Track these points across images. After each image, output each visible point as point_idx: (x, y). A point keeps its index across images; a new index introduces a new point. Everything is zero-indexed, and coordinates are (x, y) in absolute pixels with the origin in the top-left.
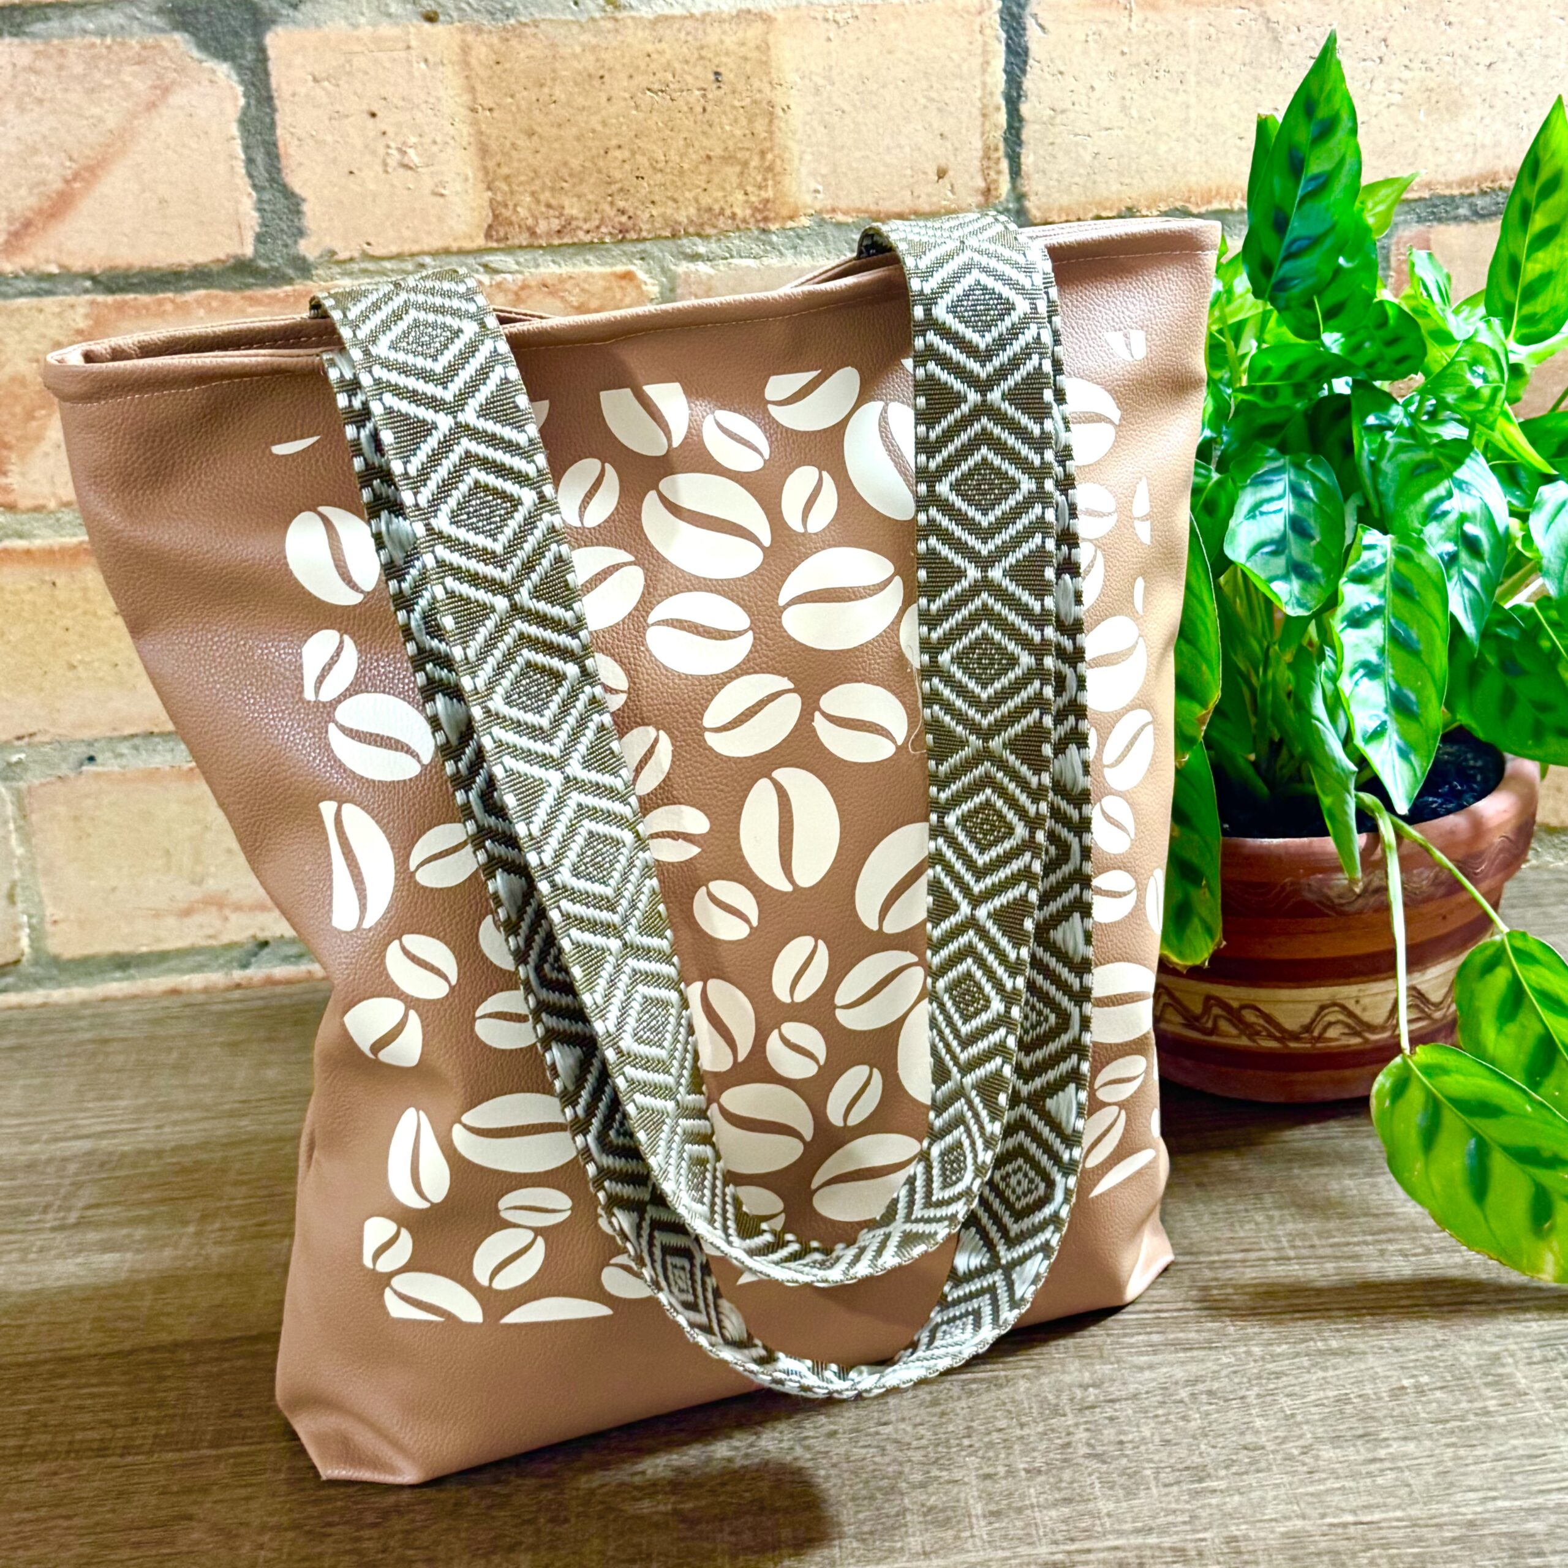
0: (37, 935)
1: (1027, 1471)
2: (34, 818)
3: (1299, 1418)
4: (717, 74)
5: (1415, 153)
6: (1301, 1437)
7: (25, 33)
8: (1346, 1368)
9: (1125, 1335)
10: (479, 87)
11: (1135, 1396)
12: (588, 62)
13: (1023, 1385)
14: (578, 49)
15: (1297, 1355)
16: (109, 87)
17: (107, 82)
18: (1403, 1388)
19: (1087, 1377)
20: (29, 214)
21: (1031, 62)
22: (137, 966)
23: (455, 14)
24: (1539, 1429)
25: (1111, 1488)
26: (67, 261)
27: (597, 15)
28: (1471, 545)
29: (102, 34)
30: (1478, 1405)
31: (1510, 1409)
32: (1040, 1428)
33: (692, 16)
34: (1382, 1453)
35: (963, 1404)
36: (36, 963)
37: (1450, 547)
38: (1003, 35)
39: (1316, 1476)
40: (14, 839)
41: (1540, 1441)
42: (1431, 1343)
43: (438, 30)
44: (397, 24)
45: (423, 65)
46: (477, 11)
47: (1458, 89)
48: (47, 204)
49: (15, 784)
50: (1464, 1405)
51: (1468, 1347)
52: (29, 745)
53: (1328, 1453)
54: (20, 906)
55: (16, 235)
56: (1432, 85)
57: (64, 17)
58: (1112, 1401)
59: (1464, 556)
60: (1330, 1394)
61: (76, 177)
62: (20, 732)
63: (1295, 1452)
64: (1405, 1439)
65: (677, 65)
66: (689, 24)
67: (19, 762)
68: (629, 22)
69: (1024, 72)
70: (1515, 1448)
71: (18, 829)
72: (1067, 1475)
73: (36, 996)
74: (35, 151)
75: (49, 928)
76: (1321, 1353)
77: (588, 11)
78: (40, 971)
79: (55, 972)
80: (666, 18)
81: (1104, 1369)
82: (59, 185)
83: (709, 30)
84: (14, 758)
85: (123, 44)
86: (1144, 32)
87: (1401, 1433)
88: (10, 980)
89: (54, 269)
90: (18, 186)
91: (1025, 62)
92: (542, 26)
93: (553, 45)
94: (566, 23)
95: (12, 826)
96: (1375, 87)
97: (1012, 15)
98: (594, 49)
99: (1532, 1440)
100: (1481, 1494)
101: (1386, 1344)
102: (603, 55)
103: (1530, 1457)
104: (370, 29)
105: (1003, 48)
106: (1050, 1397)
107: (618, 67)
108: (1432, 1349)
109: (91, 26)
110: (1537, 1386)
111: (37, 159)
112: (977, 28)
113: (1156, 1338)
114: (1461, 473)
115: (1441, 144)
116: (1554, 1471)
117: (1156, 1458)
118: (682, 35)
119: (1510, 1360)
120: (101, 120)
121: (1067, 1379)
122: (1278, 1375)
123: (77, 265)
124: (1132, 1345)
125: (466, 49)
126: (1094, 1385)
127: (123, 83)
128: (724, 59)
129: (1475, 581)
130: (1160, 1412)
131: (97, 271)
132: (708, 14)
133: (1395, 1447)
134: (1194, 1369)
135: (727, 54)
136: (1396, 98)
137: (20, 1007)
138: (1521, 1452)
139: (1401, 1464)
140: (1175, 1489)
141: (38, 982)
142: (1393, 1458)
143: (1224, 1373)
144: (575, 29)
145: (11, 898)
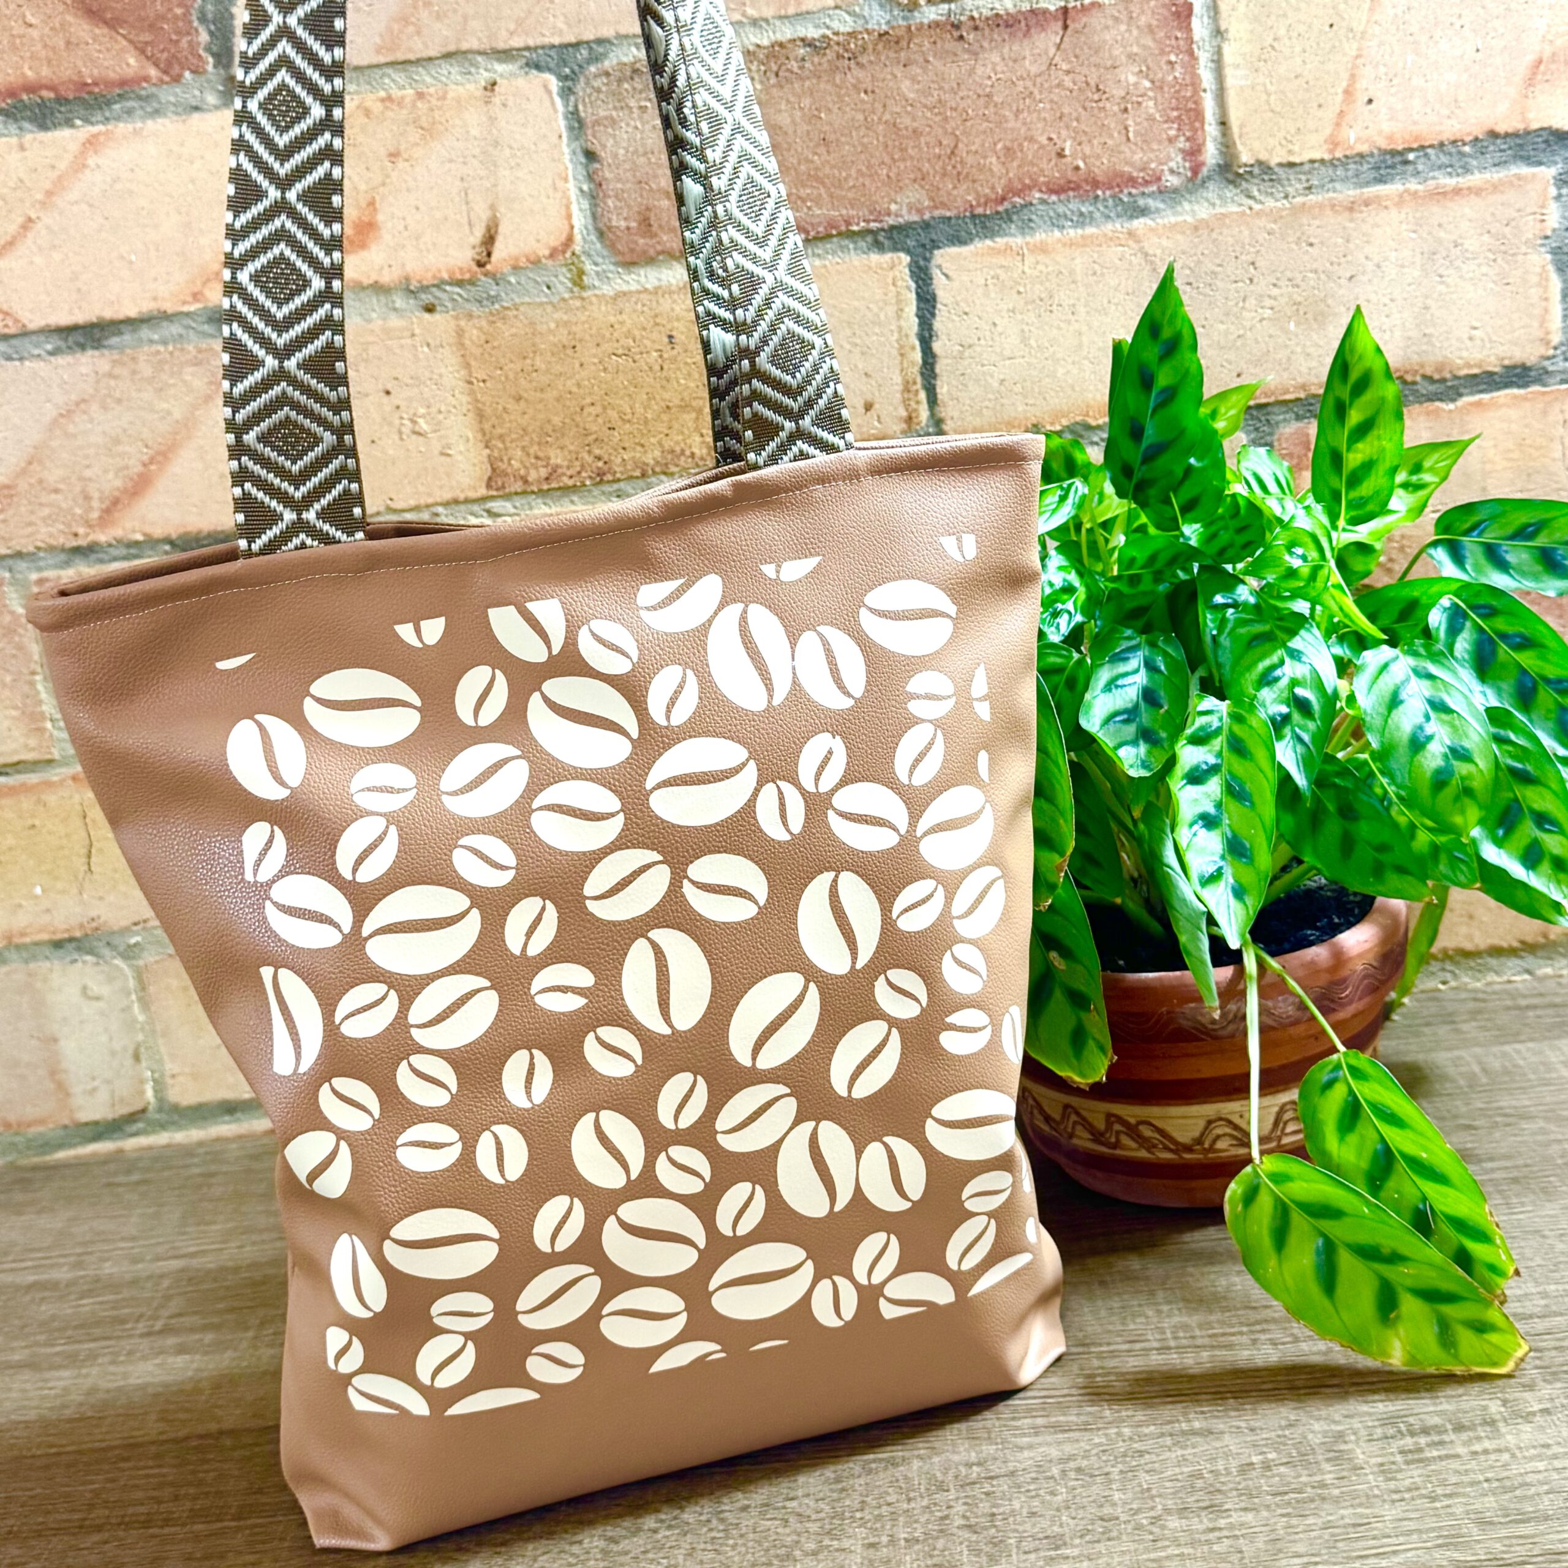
0: (159, 1086)
1: (906, 1540)
2: (152, 989)
3: (1154, 1492)
4: (670, 337)
5: (1289, 359)
6: (1152, 1508)
7: (104, 347)
8: (1203, 1446)
9: (1014, 1419)
10: (473, 363)
11: (1012, 1474)
12: (563, 336)
13: (916, 1464)
14: (553, 325)
15: (1162, 1435)
16: (174, 385)
17: (172, 381)
18: (1252, 1464)
19: (973, 1457)
20: (116, 493)
21: (939, 306)
22: (243, 1111)
23: (449, 305)
24: (1369, 1499)
25: (978, 1555)
26: (149, 530)
27: (567, 296)
28: (1303, 706)
29: (165, 342)
30: (1318, 1478)
31: (1345, 1482)
32: (925, 1502)
33: (646, 290)
34: (1222, 1523)
35: (862, 1481)
36: (160, 1110)
37: (1284, 709)
38: (913, 285)
39: (1159, 1544)
40: (136, 1008)
41: (1368, 1511)
42: (1283, 1423)
43: (437, 317)
44: (402, 317)
45: (426, 349)
46: (467, 300)
47: (1324, 300)
48: (130, 484)
49: (135, 962)
50: (1304, 1479)
51: (1317, 1426)
52: (144, 929)
53: (1174, 1523)
54: (144, 1064)
55: (107, 511)
56: (1299, 299)
57: (134, 331)
58: (992, 1478)
59: (1296, 717)
60: (1185, 1470)
61: (152, 461)
62: (136, 919)
63: (1145, 1522)
64: (1245, 1509)
65: (637, 333)
66: (644, 297)
67: (136, 945)
68: (594, 299)
69: (933, 315)
70: (1342, 1518)
71: (140, 999)
72: (940, 1544)
73: (162, 1138)
74: (117, 441)
75: (170, 1081)
76: (1184, 1433)
77: (559, 293)
78: (163, 1117)
79: (176, 1118)
80: (625, 294)
81: (989, 1449)
82: (139, 468)
83: (661, 300)
84: (133, 941)
85: (182, 350)
86: (1036, 273)
87: (1243, 1505)
88: (140, 1125)
89: (139, 537)
90: (106, 471)
91: (934, 307)
92: (522, 309)
93: (532, 324)
94: (541, 304)
95: (134, 997)
96: (1247, 305)
97: (920, 268)
98: (566, 324)
99: (1359, 1510)
100: (1305, 1560)
101: (1243, 1424)
102: (574, 328)
103: (1355, 1525)
104: (380, 322)
105: (914, 296)
106: (938, 1474)
107: (587, 337)
108: (1282, 1428)
109: (156, 337)
110: (1373, 1461)
111: (120, 448)
112: (890, 281)
113: (1040, 1421)
114: (1295, 643)
115: (1311, 350)
116: (1374, 1538)
117: (1021, 1528)
118: (639, 306)
119: (1353, 1438)
120: (169, 413)
121: (956, 1458)
122: (1141, 1453)
123: (158, 532)
124: (1017, 1428)
125: (460, 333)
126: (979, 1464)
127: (185, 382)
128: (676, 324)
129: (1306, 738)
130: (1032, 1487)
131: (174, 536)
132: (659, 287)
133: (1235, 1518)
134: (1068, 1449)
135: (678, 320)
136: (1268, 313)
137: (150, 1148)
138: (1347, 1521)
139: (1237, 1533)
140: (1033, 1556)
141: (163, 1126)
142: (1231, 1527)
143: (1094, 1452)
144: (549, 309)
145: (137, 1057)
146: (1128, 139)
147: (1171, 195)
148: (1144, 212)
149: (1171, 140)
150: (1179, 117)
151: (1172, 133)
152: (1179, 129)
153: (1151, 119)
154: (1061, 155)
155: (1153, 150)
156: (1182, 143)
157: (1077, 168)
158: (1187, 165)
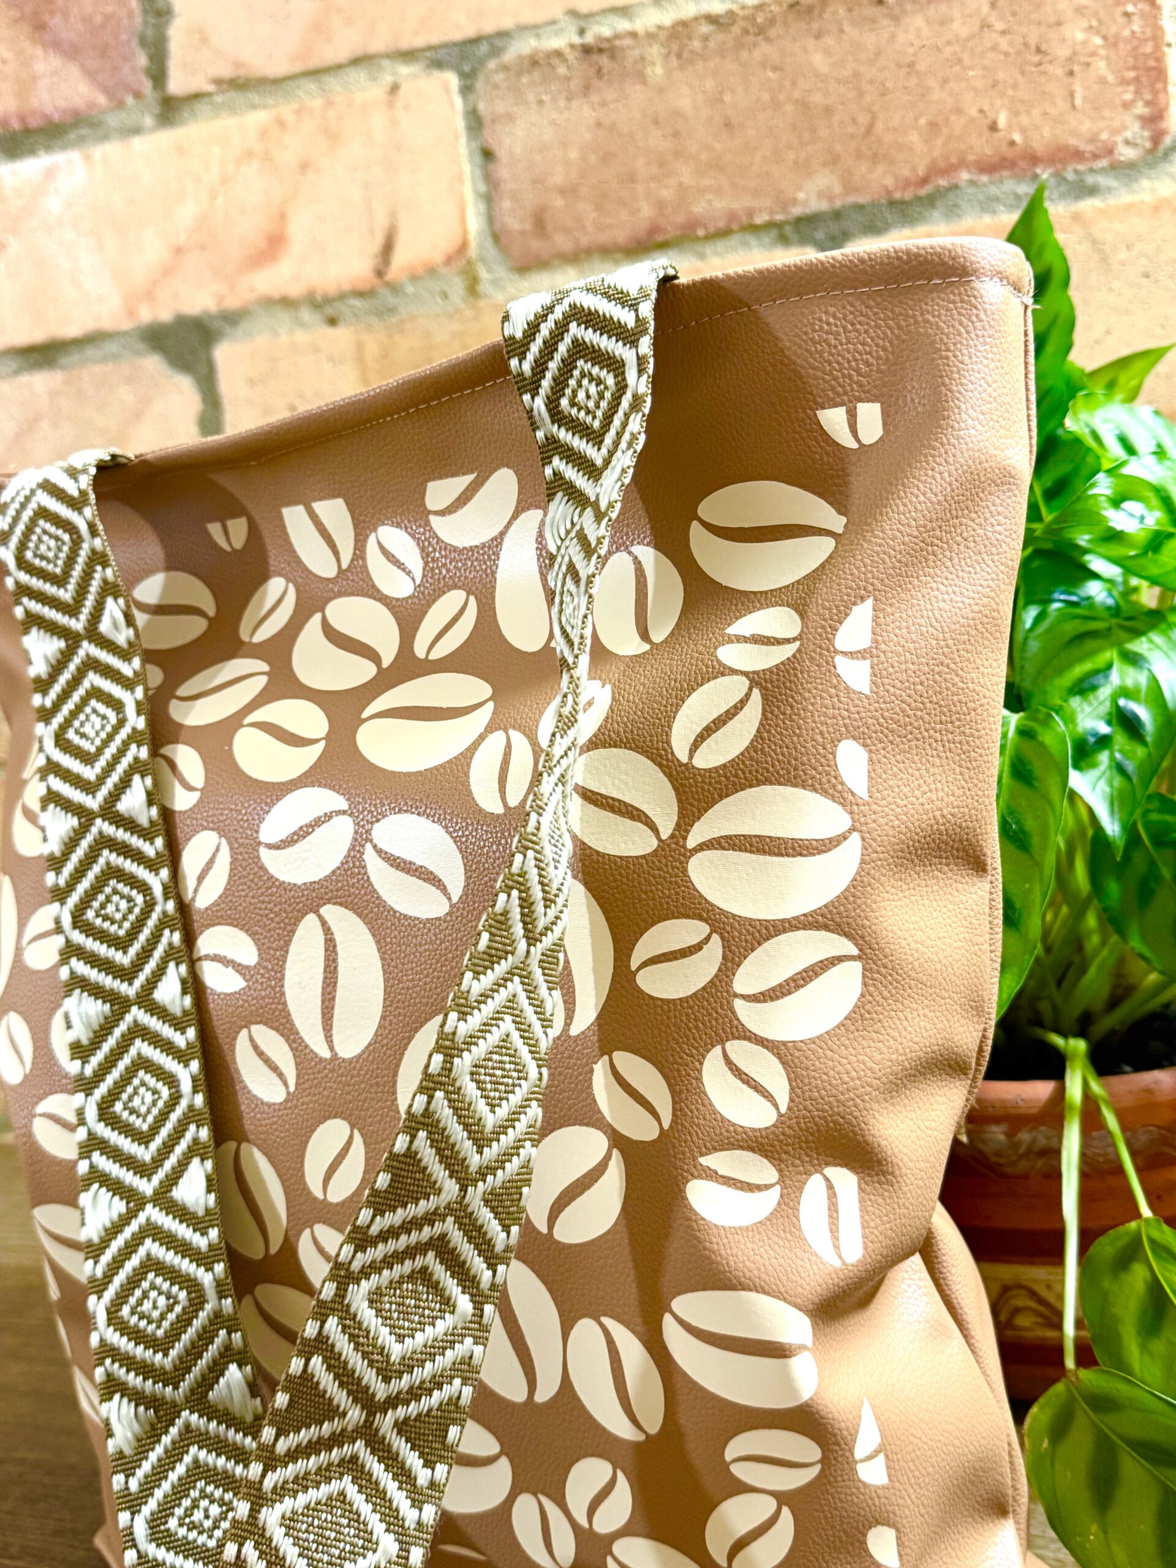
7: (57, 366)
16: (111, 403)
17: (109, 400)
23: (349, 318)
27: (461, 305)
28: (1128, 723)
29: (105, 361)
37: (1104, 729)
43: (338, 331)
44: (309, 331)
45: (330, 365)
59: (1121, 739)
85: (119, 368)
104: (288, 337)
109: (99, 356)
125: (360, 347)
127: (119, 399)
129: (1130, 767)
144: (445, 320)
146: (1074, 107)
147: (1126, 171)
148: (1092, 191)
149: (1126, 106)
150: (1137, 79)
151: (1128, 97)
152: (1137, 92)
153: (1102, 81)
154: (993, 127)
155: (1104, 118)
156: (1140, 109)
157: (1012, 143)
158: (1146, 134)
